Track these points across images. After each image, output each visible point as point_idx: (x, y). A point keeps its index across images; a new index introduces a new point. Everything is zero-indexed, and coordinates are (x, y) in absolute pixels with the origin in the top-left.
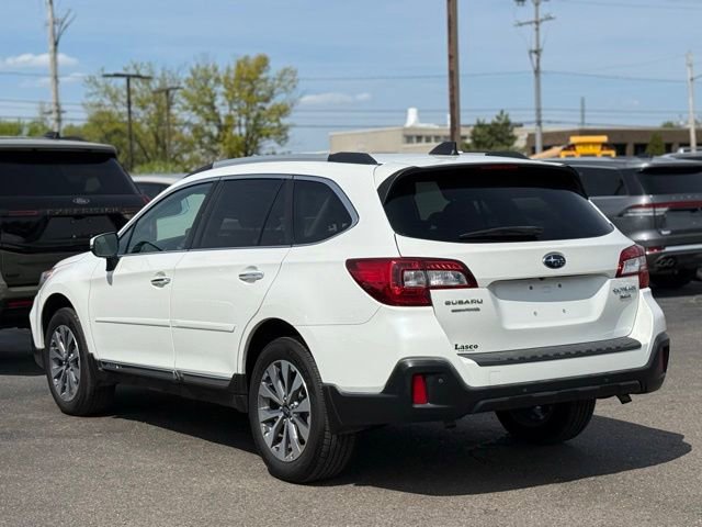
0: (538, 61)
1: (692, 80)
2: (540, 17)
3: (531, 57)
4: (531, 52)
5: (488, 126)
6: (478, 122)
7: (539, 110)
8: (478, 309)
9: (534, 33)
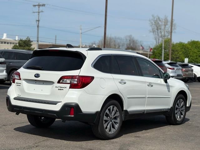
0: (38, 23)
1: (81, 33)
2: (40, 11)
3: (36, 22)
4: (36, 21)
5: (24, 41)
6: (21, 39)
7: (38, 37)
8: (20, 86)
9: (38, 15)
